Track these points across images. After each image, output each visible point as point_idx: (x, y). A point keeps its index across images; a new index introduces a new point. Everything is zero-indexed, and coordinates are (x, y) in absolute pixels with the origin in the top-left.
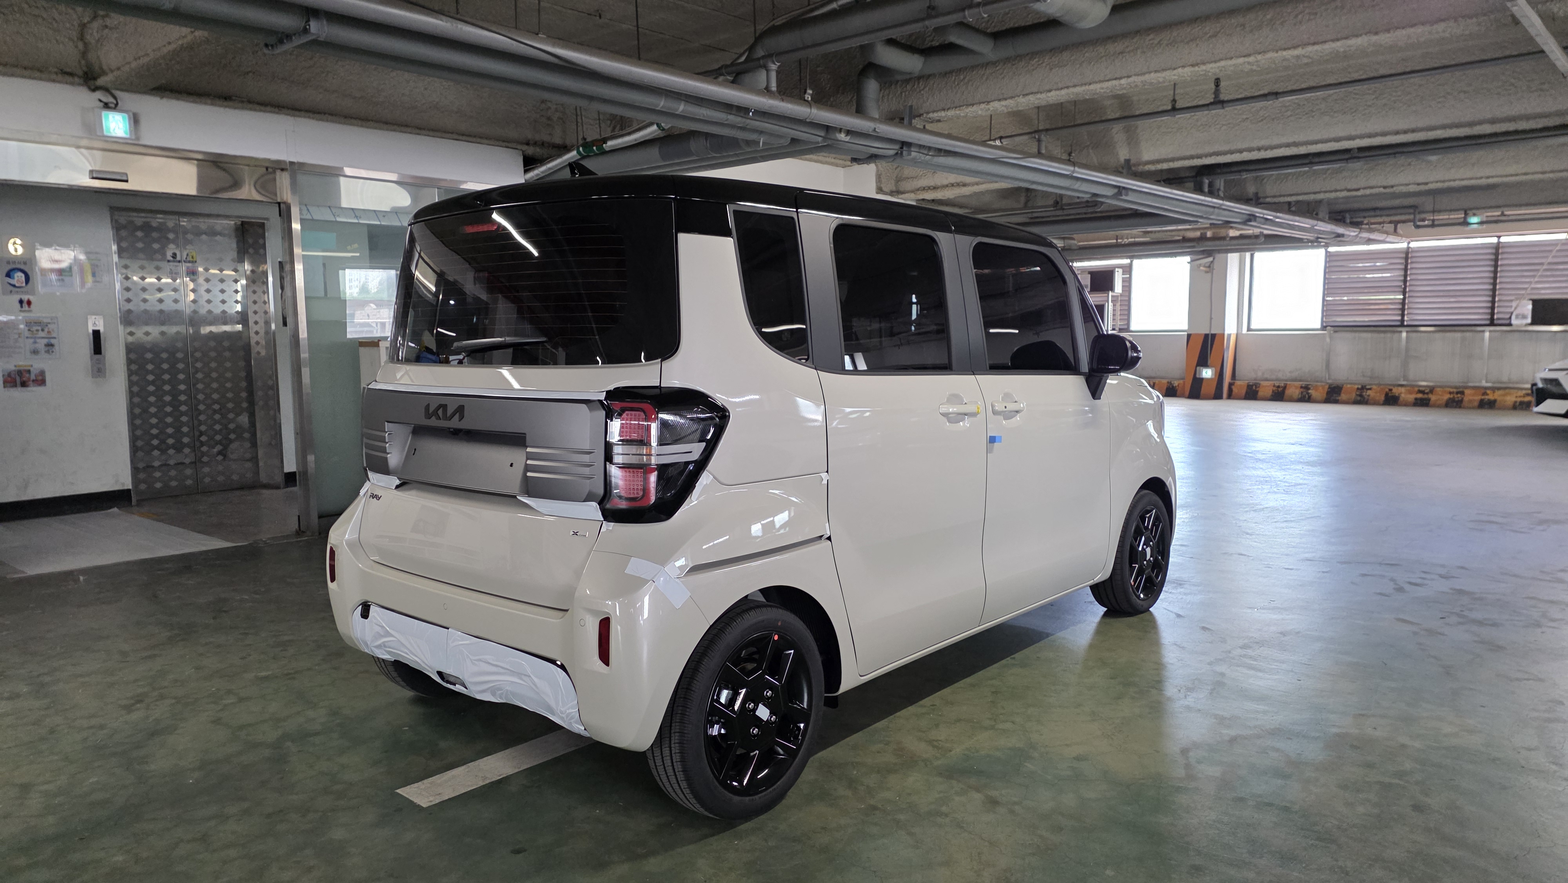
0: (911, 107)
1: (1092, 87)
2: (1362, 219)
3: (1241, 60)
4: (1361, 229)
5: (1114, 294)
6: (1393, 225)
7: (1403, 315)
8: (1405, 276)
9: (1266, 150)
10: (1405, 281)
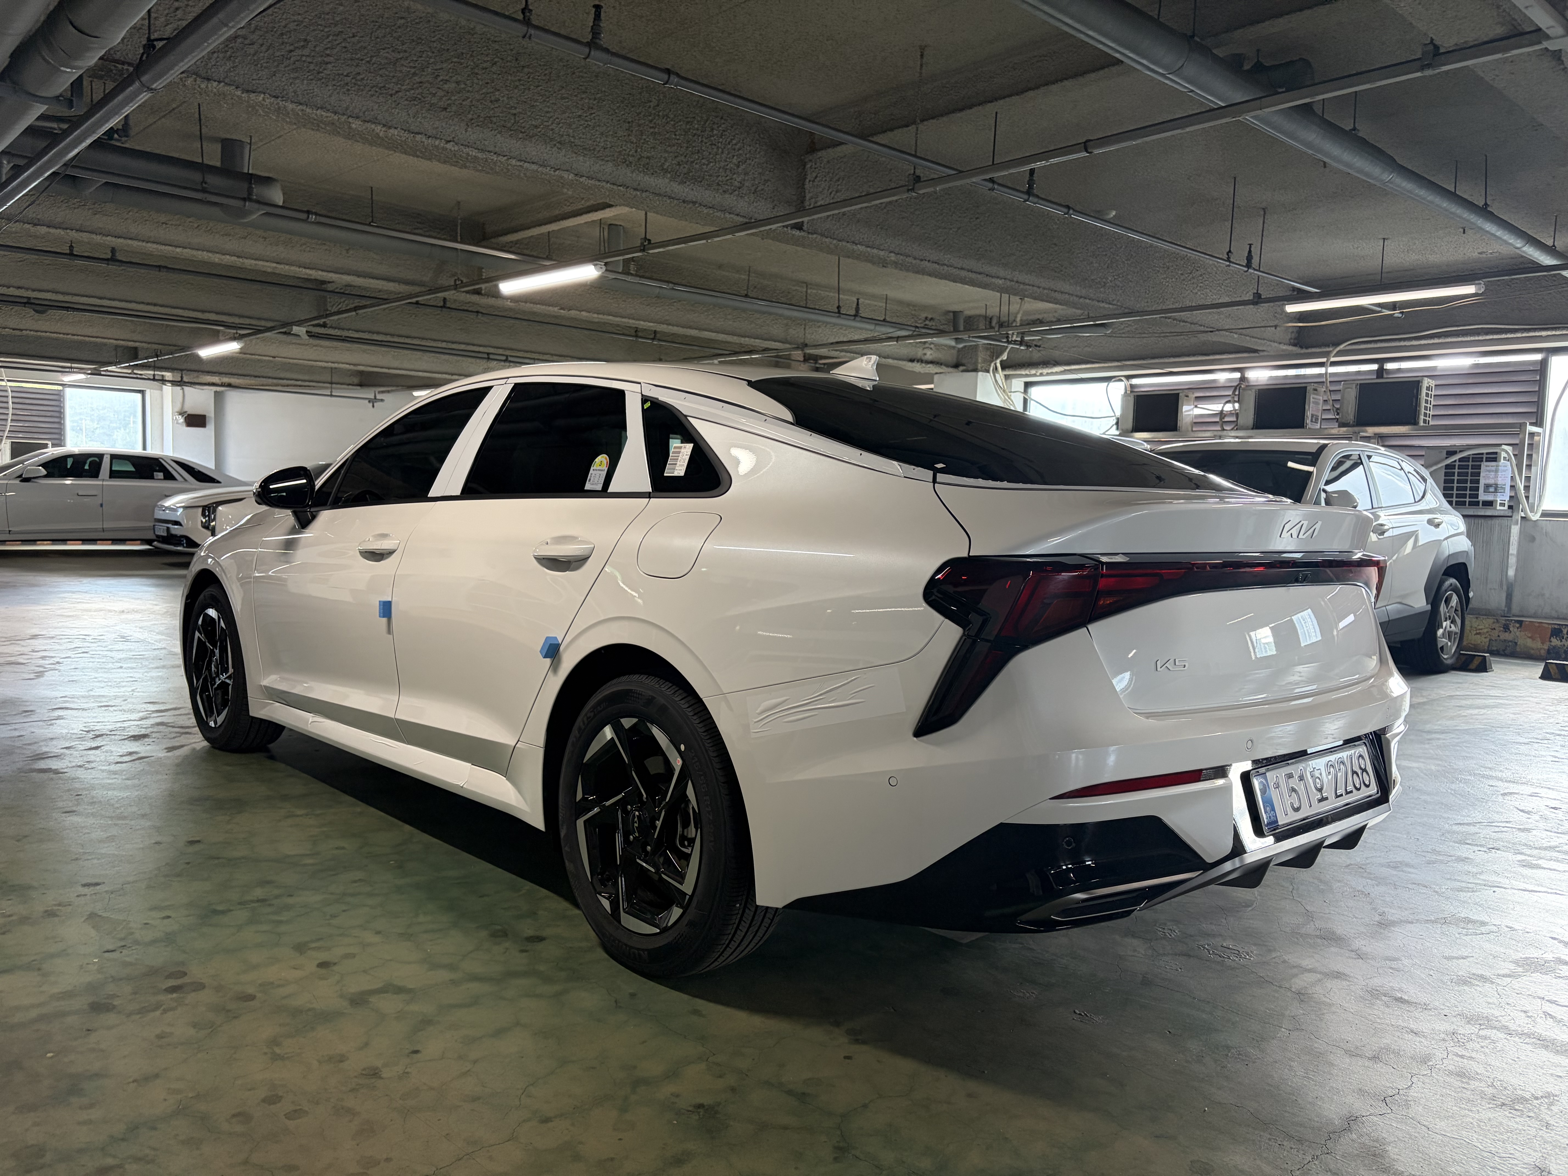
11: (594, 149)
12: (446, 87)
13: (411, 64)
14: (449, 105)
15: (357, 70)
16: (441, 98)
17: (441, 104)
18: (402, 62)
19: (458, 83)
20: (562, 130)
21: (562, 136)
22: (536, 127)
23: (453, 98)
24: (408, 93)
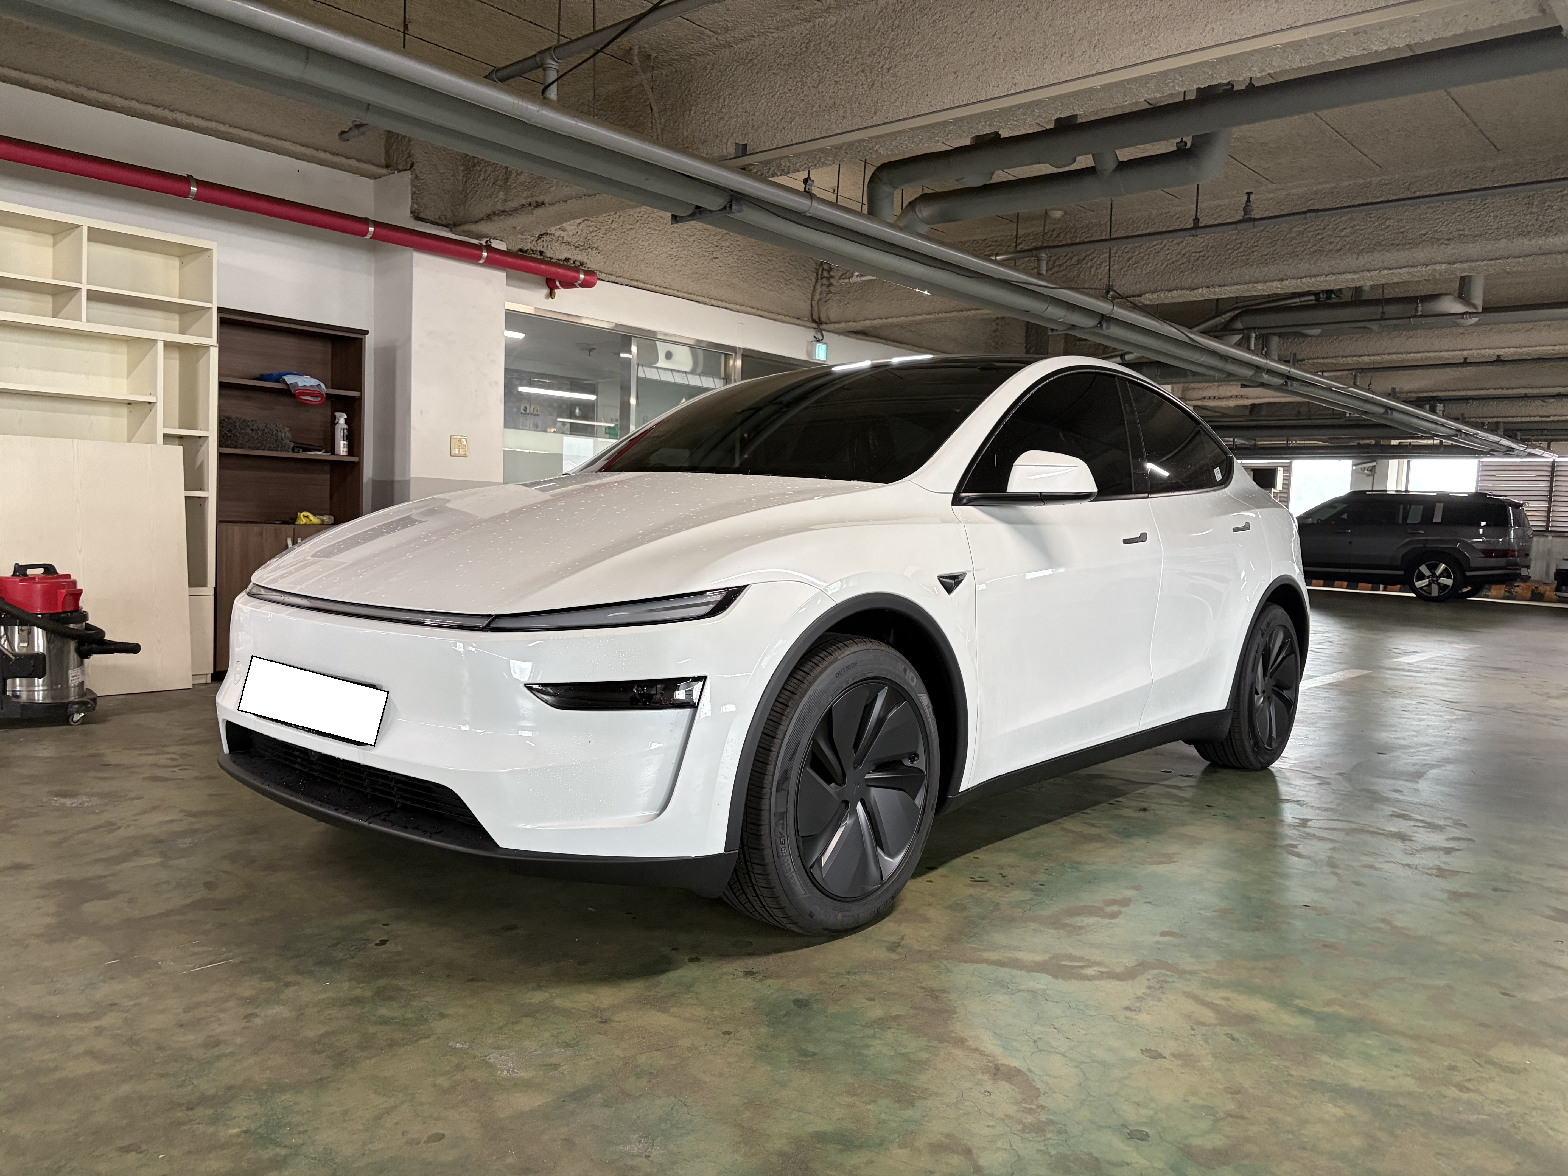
0: (1295, 355)
1: (1442, 354)
2: (1530, 437)
3: (1550, 348)
4: (1527, 445)
5: (1275, 491)
6: (1546, 443)
7: (1548, 522)
8: (1551, 487)
9: (1508, 389)
10: (1551, 491)
11: (1485, 234)
12: (1343, 234)
13: (1316, 228)
14: (1344, 246)
15: (1275, 248)
16: (1338, 243)
17: (1338, 247)
18: (1309, 229)
19: (1352, 227)
20: (1451, 228)
21: (1451, 233)
22: (1424, 235)
23: (1348, 239)
24: (1311, 250)
